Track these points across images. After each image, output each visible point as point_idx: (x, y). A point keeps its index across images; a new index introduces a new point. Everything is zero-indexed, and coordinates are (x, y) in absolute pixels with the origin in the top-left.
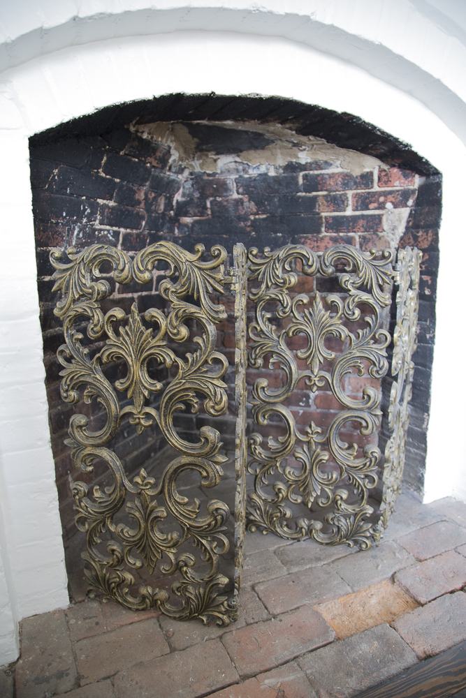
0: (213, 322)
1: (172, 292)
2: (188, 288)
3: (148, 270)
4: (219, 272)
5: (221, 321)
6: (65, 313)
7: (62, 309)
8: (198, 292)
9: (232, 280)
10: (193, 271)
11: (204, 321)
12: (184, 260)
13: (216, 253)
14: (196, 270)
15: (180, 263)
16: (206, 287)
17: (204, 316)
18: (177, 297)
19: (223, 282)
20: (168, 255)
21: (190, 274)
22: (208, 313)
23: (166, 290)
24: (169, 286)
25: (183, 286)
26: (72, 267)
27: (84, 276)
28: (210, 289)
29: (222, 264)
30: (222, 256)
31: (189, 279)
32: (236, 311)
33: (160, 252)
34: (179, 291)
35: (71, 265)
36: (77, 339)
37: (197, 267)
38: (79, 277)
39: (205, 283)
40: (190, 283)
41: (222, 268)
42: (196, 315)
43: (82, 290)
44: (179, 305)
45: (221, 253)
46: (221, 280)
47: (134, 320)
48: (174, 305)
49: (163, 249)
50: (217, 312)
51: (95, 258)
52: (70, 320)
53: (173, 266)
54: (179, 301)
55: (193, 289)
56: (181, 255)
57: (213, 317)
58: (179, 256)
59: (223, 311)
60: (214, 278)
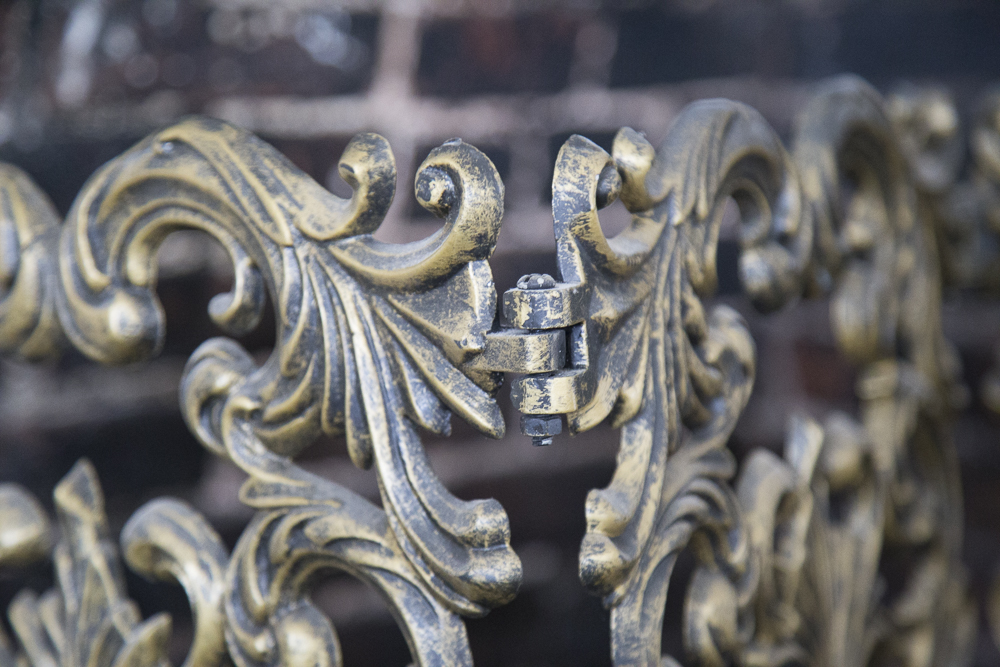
0: (447, 606)
1: (240, 415)
2: (313, 397)
3: (125, 283)
4: (462, 303)
5: (485, 595)
8: (363, 424)
9: (523, 354)
10: (332, 294)
11: (398, 595)
12: (286, 234)
13: (438, 188)
14: (347, 290)
15: (269, 250)
16: (402, 390)
17: (396, 565)
18: (270, 445)
19: (480, 364)
20: (214, 202)
21: (315, 313)
22: (417, 550)
23: (212, 401)
24: (223, 380)
25: (290, 379)
28: (422, 404)
29: (479, 254)
30: (466, 212)
31: (312, 341)
33: (177, 184)
34: (272, 411)
37: (351, 272)
39: (395, 371)
40: (321, 366)
41: (479, 280)
42: (355, 554)
44: (277, 490)
45: (459, 190)
46: (470, 356)
47: (79, 565)
48: (252, 493)
49: (187, 170)
50: (462, 546)
53: (242, 269)
54: (279, 468)
55: (337, 404)
56: (272, 204)
57: (440, 575)
58: (262, 209)
59: (496, 541)
60: (436, 342)
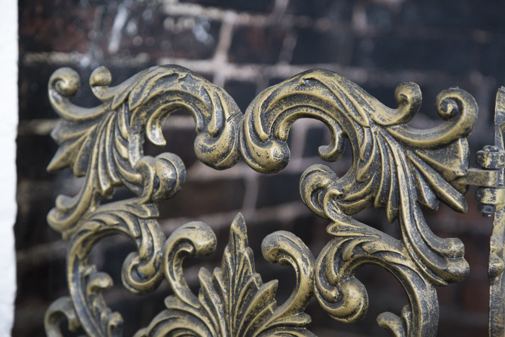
0: (431, 281)
1: (333, 196)
2: (372, 190)
3: (277, 138)
4: (455, 155)
5: (452, 279)
6: (73, 224)
7: (67, 212)
8: (398, 202)
9: (487, 178)
10: (388, 148)
11: (409, 276)
12: (367, 122)
13: (450, 108)
14: (395, 147)
15: (357, 129)
16: (419, 192)
17: (408, 263)
18: (344, 210)
19: (462, 182)
20: (328, 105)
21: (379, 157)
22: (420, 257)
23: (318, 190)
24: (325, 181)
25: (360, 183)
26: (99, 118)
27: (125, 142)
28: (428, 196)
29: (464, 136)
30: (464, 118)
31: (376, 167)
32: (493, 255)
33: (310, 97)
34: (349, 196)
35: (99, 110)
36: (97, 289)
37: (397, 140)
38: (113, 144)
39: (415, 182)
40: (378, 178)
41: (463, 147)
42: (388, 258)
43: (118, 173)
44: (348, 229)
45: (461, 109)
46: (459, 178)
47: (236, 257)
48: (335, 230)
49: (317, 92)
50: (442, 257)
51: (154, 99)
52: (84, 242)
53: (338, 133)
54: (347, 220)
55: (385, 194)
56: (361, 109)
57: (430, 268)
58: (356, 110)
59: (459, 256)
60: (440, 172)
